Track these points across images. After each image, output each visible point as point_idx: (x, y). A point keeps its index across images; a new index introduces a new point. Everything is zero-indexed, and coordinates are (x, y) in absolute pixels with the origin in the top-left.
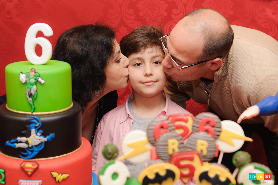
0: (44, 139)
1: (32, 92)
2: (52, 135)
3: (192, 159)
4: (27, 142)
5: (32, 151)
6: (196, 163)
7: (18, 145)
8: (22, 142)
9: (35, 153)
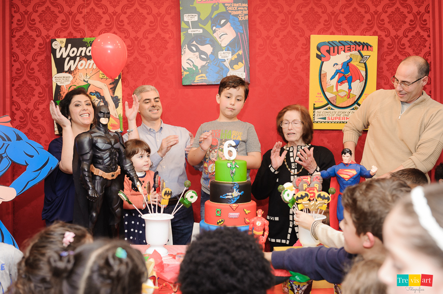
0: (240, 194)
1: (233, 172)
2: (243, 192)
3: (314, 190)
4: (232, 195)
5: (234, 200)
6: (315, 191)
7: (227, 197)
8: (229, 196)
9: (235, 201)
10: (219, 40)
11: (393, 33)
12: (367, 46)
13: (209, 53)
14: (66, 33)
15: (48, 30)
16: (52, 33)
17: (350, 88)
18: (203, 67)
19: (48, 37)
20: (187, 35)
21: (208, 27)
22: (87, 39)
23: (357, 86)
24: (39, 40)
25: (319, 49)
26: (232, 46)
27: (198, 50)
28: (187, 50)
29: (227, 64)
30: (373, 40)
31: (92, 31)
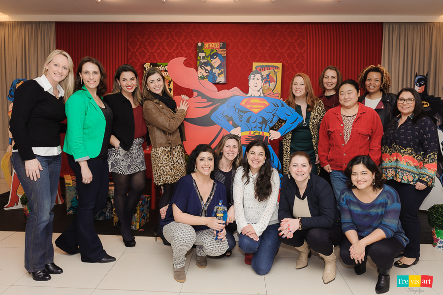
10: (213, 65)
11: (289, 62)
12: (277, 68)
13: (209, 70)
14: (150, 61)
15: (142, 59)
16: (144, 61)
17: (269, 86)
18: (206, 76)
19: (142, 62)
20: (200, 62)
21: (209, 59)
22: (159, 64)
23: (272, 84)
24: (139, 64)
25: (256, 68)
26: (219, 67)
27: (205, 68)
28: (200, 68)
29: (217, 75)
30: (280, 65)
31: (161, 60)
